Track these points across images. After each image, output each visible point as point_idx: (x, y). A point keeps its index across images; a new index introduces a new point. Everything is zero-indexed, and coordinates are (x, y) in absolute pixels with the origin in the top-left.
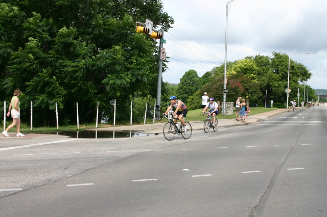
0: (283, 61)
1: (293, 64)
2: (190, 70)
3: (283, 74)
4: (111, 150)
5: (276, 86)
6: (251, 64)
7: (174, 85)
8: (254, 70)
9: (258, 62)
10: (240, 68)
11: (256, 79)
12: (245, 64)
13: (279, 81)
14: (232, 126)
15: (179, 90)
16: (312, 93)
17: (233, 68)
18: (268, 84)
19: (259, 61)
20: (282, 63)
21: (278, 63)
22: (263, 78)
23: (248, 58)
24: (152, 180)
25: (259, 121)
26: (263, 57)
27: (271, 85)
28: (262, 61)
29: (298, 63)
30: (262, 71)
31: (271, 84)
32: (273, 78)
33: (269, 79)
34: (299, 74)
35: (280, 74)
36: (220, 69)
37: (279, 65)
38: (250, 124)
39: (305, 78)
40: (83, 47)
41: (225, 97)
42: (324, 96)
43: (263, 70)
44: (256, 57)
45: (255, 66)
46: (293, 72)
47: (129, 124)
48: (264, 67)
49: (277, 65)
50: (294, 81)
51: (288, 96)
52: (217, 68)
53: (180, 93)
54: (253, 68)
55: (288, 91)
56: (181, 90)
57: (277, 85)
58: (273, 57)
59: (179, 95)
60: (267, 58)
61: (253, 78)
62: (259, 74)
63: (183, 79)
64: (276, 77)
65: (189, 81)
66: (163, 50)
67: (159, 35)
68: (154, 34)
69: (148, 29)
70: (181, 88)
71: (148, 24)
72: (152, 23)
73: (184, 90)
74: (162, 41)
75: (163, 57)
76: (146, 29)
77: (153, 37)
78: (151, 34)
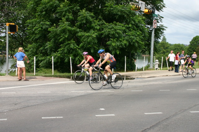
2: (197, 36)
15: (189, 49)
40: (96, 24)
56: (190, 49)
59: (189, 52)
63: (192, 42)
65: (196, 43)
66: (155, 22)
67: (150, 11)
68: (147, 11)
69: (139, 7)
70: (190, 48)
71: (140, 4)
72: (144, 3)
73: (192, 49)
74: (153, 15)
75: (155, 26)
76: (138, 7)
77: (146, 12)
78: (144, 11)
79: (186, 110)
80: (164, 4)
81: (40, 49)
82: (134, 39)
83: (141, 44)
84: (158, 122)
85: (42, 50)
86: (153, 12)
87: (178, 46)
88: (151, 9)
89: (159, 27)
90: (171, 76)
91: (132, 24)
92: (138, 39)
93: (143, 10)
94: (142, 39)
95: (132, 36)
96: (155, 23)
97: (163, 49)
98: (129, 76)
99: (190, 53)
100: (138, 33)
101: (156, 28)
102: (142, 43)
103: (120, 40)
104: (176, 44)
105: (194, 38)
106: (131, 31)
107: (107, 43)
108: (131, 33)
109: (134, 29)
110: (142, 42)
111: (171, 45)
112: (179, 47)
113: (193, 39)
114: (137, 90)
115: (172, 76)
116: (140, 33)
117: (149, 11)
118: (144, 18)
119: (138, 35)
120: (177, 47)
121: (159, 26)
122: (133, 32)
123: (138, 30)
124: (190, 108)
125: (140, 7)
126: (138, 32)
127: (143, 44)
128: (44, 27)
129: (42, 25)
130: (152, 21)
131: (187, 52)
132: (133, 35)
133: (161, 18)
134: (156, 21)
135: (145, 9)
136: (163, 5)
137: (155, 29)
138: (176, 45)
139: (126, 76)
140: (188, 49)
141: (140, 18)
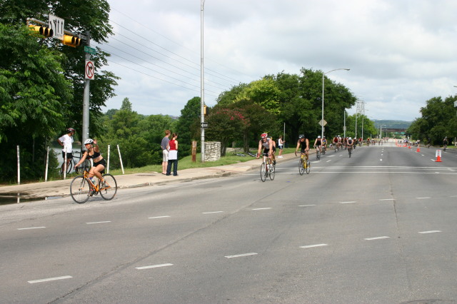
0: (315, 81)
1: (329, 85)
2: (195, 98)
3: (315, 100)
5: (306, 118)
6: (271, 85)
8: (275, 95)
9: (281, 83)
10: (255, 91)
11: (277, 107)
12: (262, 86)
13: (310, 109)
14: (197, 179)
15: (180, 126)
16: (369, 126)
17: (245, 93)
18: (296, 114)
19: (283, 81)
20: (314, 84)
21: (308, 84)
22: (288, 105)
23: (267, 77)
25: (253, 169)
26: (288, 76)
27: (300, 116)
28: (287, 82)
29: (337, 83)
30: (286, 96)
31: (299, 113)
32: (302, 106)
33: (297, 107)
34: (338, 99)
35: (312, 100)
36: (230, 95)
37: (310, 87)
38: (233, 174)
39: (347, 104)
41: (203, 134)
42: (389, 129)
43: (288, 94)
44: (279, 76)
45: (276, 89)
46: (329, 97)
48: (289, 90)
49: (307, 87)
50: (331, 109)
51: (323, 130)
52: (226, 93)
53: (182, 130)
54: (273, 91)
55: (323, 123)
56: (182, 126)
57: (306, 115)
58: (302, 75)
59: (180, 134)
60: (294, 77)
61: (273, 107)
62: (282, 100)
64: (307, 105)
65: (194, 112)
66: (90, 65)
67: (77, 40)
68: (69, 39)
69: (49, 30)
70: (183, 124)
71: (52, 23)
72: (62, 21)
73: (186, 126)
74: (86, 49)
75: (90, 75)
76: (46, 30)
77: (67, 43)
78: (62, 39)
79: (129, 264)
80: (108, 25)
82: (37, 106)
83: (55, 116)
84: (53, 299)
86: (84, 43)
87: (158, 120)
88: (79, 36)
89: (100, 77)
90: (126, 188)
91: (32, 70)
92: (47, 106)
93: (59, 38)
94: (57, 106)
95: (32, 100)
96: (91, 68)
97: (125, 127)
98: (27, 194)
100: (48, 92)
101: (93, 78)
102: (58, 115)
103: (3, 109)
104: (152, 116)
105: (189, 102)
106: (29, 87)
108: (29, 91)
109: (36, 82)
110: (58, 112)
111: (142, 117)
112: (158, 122)
113: (188, 104)
114: (33, 226)
115: (129, 187)
116: (52, 92)
117: (73, 39)
118: (61, 55)
119: (48, 98)
120: (156, 122)
121: (101, 74)
122: (34, 90)
123: (45, 83)
124: (140, 260)
125: (51, 30)
126: (47, 88)
127: (60, 118)
130: (84, 62)
132: (34, 97)
133: (105, 57)
134: (93, 63)
135: (66, 34)
136: (107, 29)
137: (91, 81)
138: (152, 118)
139: (21, 194)
141: (50, 58)
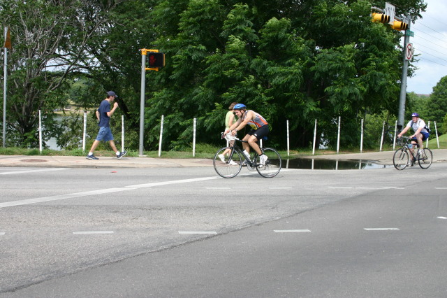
4: (334, 186)
7: (423, 96)
24: (391, 229)
47: (358, 150)
53: (432, 107)
56: (433, 104)
59: (430, 111)
63: (437, 87)
65: (446, 90)
70: (434, 101)
73: (438, 103)
74: (408, 33)
81: (178, 102)
85: (182, 105)
93: (393, 24)
99: (433, 113)
105: (442, 79)
107: (326, 89)
113: (441, 81)
117: (402, 24)
128: (194, 57)
129: (192, 51)
131: (428, 111)
140: (430, 103)
